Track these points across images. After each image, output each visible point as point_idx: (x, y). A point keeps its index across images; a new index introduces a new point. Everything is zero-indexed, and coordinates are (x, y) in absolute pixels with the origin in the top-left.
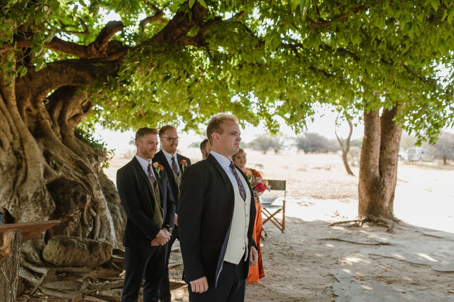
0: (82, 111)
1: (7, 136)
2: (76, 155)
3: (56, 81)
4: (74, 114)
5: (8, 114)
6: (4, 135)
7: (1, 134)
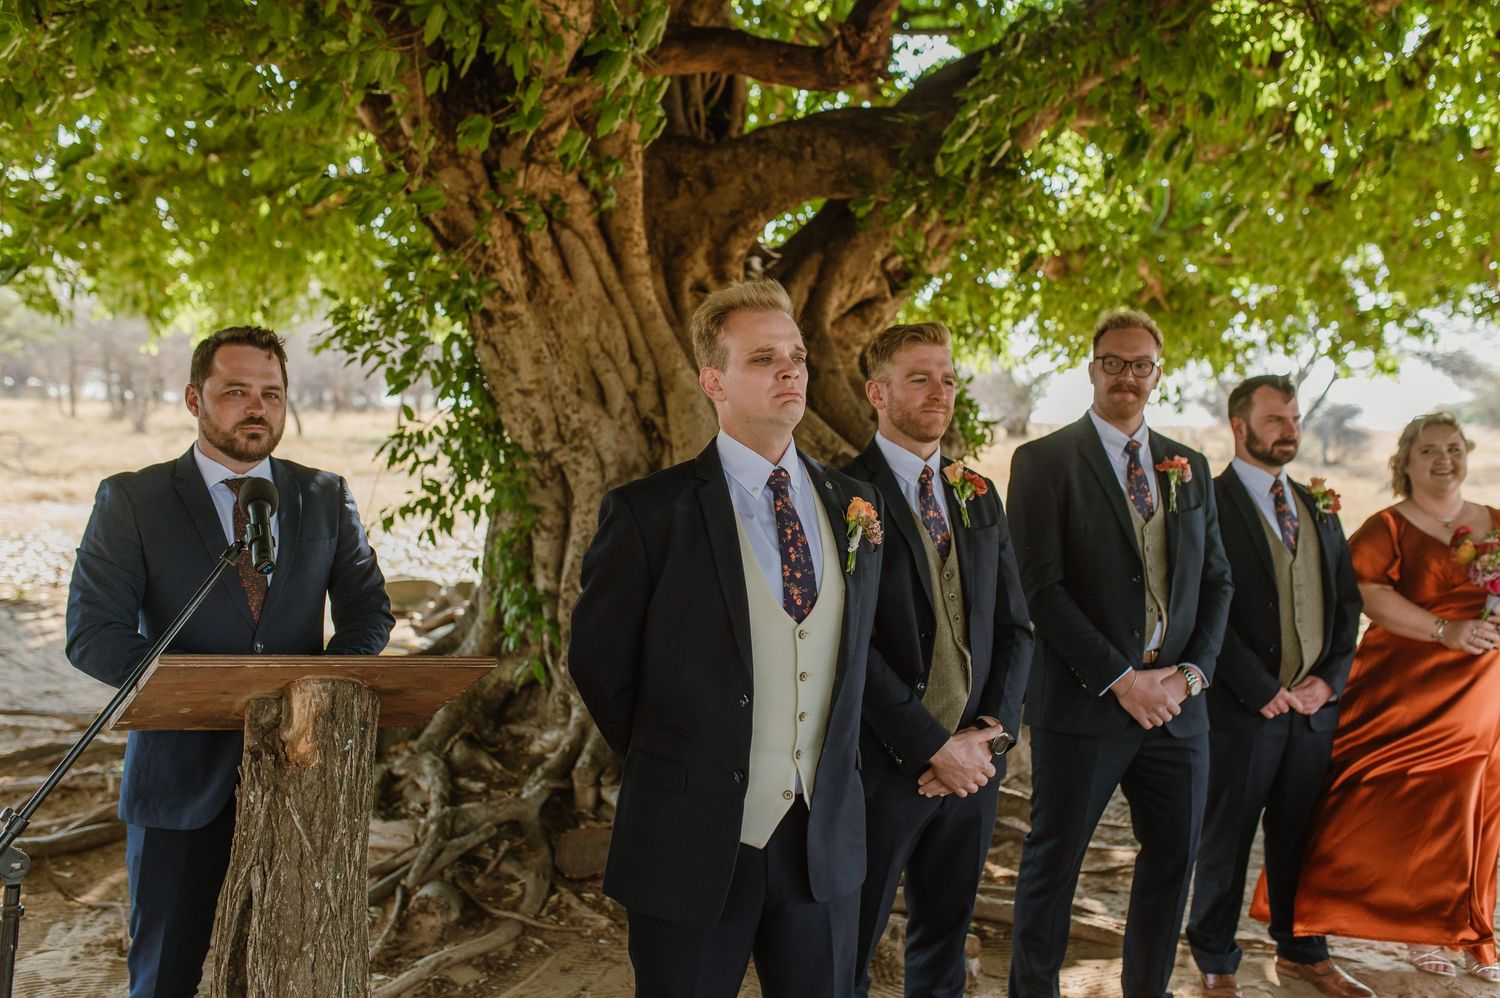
0: (886, 286)
1: (619, 372)
2: (836, 435)
3: (783, 189)
4: (856, 299)
5: (623, 300)
6: (610, 365)
7: (601, 364)
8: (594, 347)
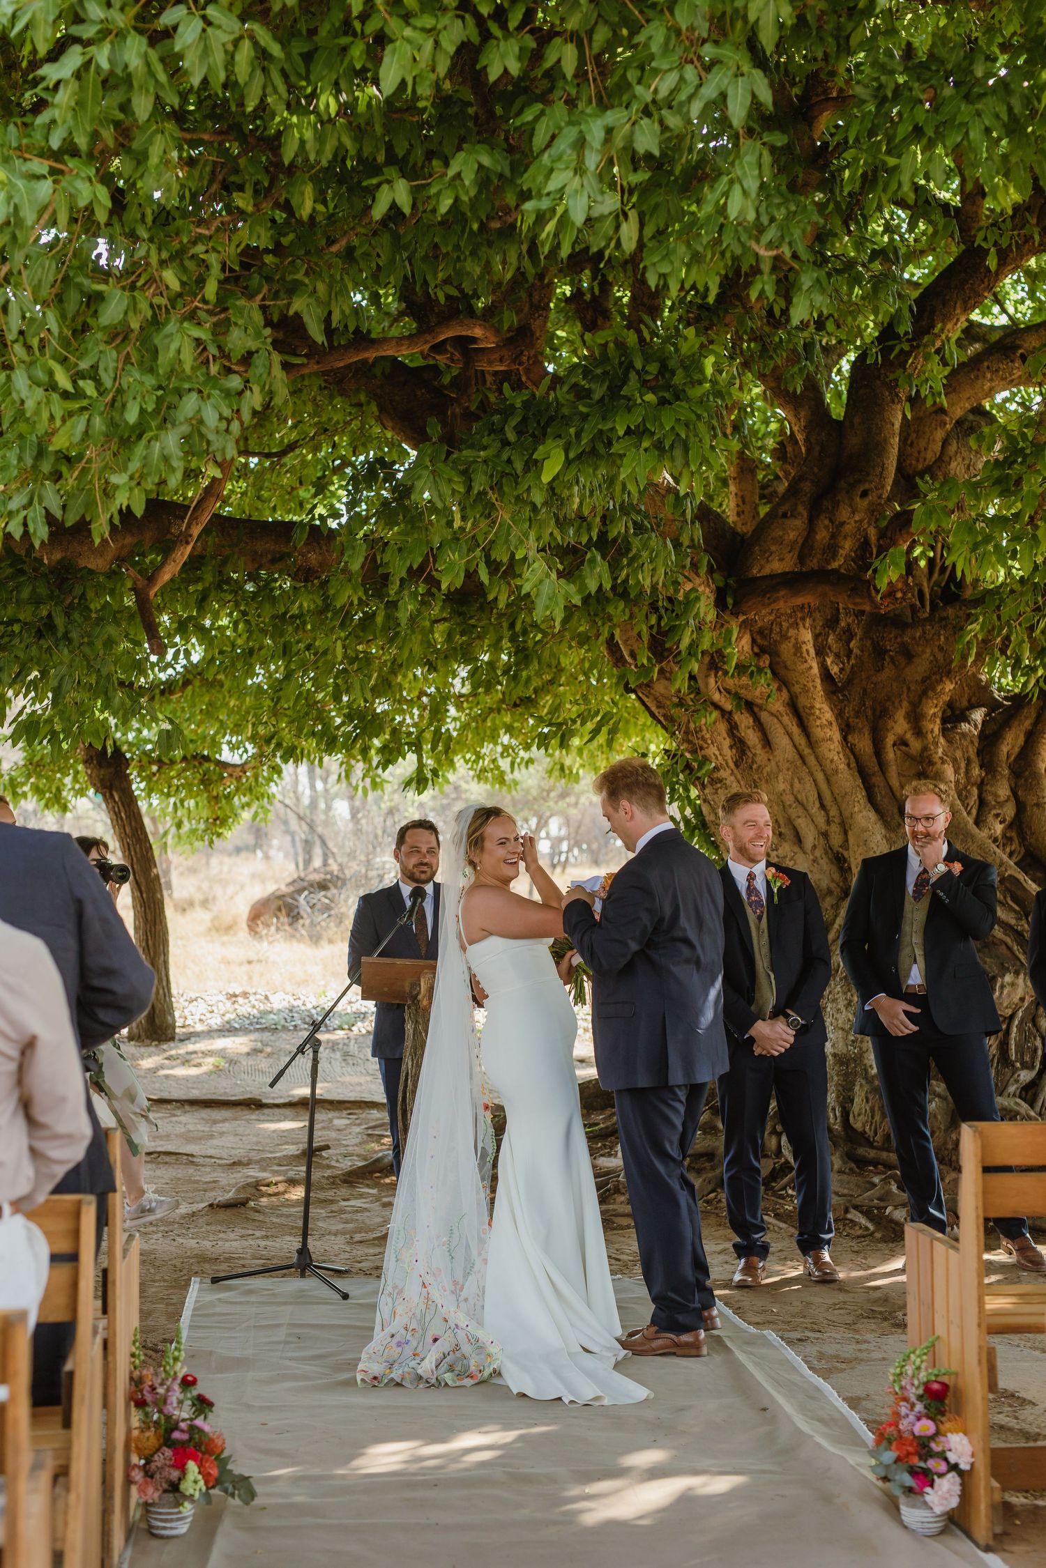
1: (810, 817)
7: (794, 812)
8: (789, 799)
